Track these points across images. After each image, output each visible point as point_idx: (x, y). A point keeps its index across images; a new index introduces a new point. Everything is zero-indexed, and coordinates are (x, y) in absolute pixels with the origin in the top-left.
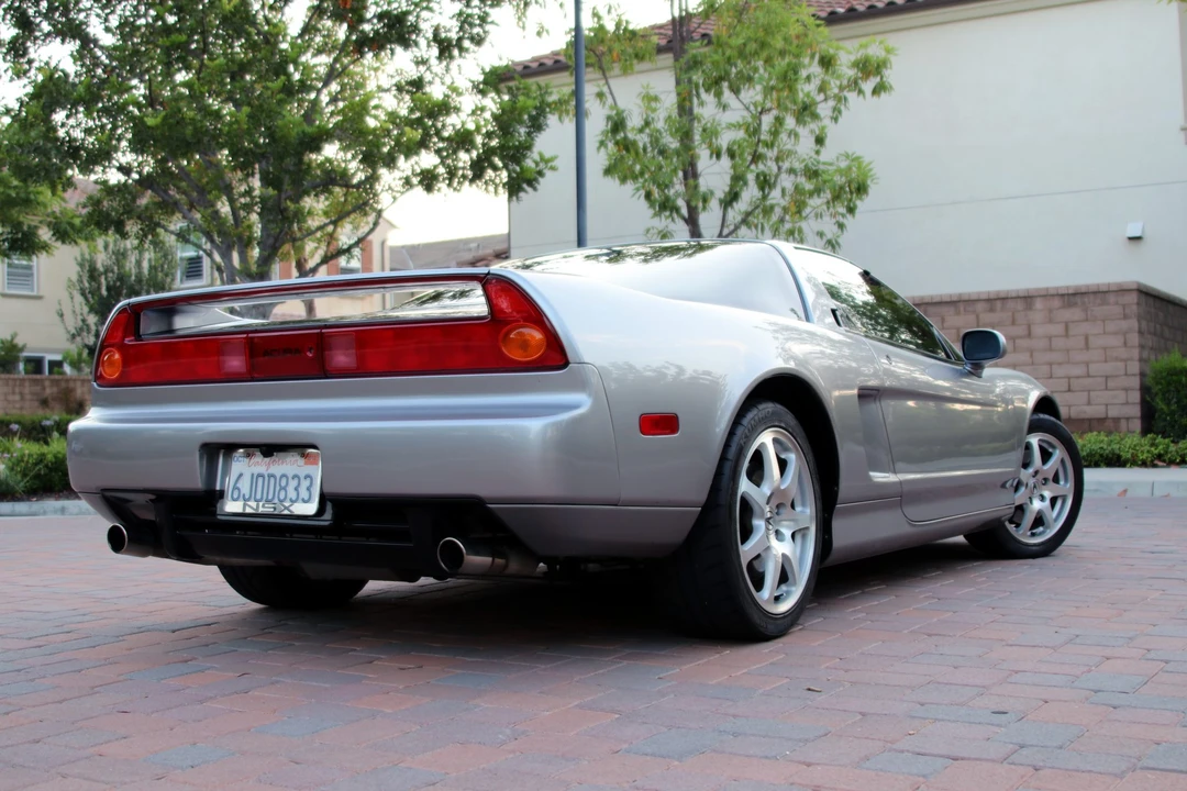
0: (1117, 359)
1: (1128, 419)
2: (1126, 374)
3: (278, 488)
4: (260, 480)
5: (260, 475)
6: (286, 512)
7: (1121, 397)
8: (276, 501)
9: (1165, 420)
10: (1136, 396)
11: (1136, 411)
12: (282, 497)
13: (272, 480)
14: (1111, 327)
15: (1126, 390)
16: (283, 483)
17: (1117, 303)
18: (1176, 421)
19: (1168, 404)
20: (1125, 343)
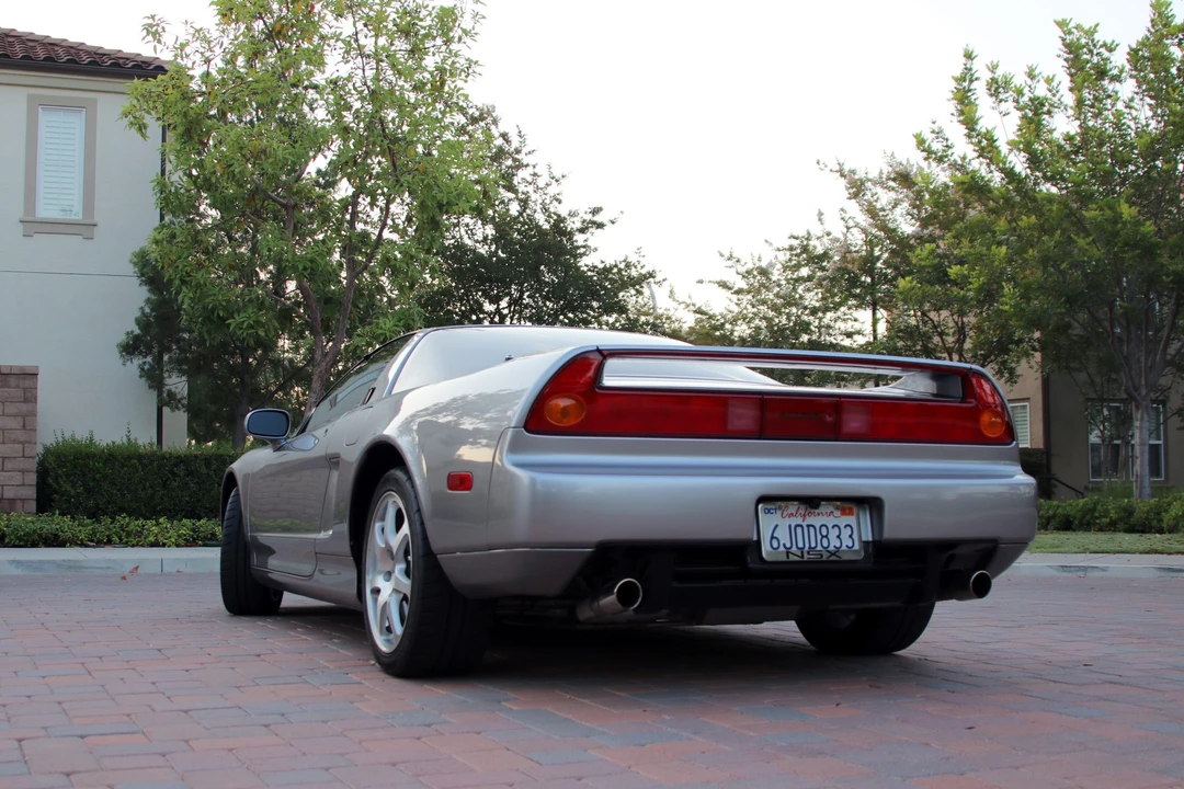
0: (14, 441)
1: (23, 500)
2: (23, 456)
3: (819, 537)
4: (799, 530)
5: (797, 526)
6: (833, 558)
7: (17, 478)
8: (819, 548)
9: (69, 502)
10: (32, 478)
11: (32, 493)
12: (825, 544)
13: (812, 529)
14: (11, 409)
15: (23, 471)
16: (824, 533)
17: (18, 387)
18: (80, 504)
19: (73, 486)
20: (24, 426)
